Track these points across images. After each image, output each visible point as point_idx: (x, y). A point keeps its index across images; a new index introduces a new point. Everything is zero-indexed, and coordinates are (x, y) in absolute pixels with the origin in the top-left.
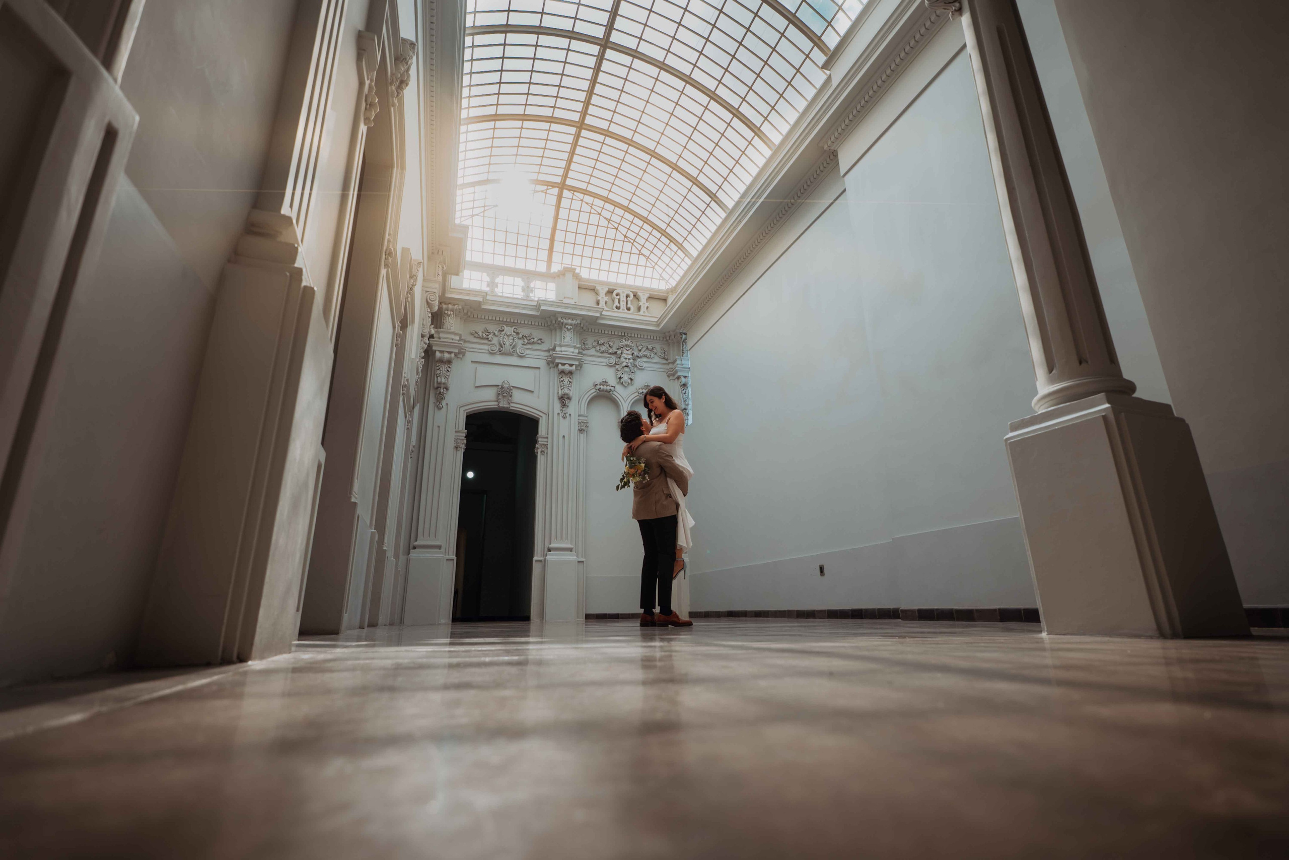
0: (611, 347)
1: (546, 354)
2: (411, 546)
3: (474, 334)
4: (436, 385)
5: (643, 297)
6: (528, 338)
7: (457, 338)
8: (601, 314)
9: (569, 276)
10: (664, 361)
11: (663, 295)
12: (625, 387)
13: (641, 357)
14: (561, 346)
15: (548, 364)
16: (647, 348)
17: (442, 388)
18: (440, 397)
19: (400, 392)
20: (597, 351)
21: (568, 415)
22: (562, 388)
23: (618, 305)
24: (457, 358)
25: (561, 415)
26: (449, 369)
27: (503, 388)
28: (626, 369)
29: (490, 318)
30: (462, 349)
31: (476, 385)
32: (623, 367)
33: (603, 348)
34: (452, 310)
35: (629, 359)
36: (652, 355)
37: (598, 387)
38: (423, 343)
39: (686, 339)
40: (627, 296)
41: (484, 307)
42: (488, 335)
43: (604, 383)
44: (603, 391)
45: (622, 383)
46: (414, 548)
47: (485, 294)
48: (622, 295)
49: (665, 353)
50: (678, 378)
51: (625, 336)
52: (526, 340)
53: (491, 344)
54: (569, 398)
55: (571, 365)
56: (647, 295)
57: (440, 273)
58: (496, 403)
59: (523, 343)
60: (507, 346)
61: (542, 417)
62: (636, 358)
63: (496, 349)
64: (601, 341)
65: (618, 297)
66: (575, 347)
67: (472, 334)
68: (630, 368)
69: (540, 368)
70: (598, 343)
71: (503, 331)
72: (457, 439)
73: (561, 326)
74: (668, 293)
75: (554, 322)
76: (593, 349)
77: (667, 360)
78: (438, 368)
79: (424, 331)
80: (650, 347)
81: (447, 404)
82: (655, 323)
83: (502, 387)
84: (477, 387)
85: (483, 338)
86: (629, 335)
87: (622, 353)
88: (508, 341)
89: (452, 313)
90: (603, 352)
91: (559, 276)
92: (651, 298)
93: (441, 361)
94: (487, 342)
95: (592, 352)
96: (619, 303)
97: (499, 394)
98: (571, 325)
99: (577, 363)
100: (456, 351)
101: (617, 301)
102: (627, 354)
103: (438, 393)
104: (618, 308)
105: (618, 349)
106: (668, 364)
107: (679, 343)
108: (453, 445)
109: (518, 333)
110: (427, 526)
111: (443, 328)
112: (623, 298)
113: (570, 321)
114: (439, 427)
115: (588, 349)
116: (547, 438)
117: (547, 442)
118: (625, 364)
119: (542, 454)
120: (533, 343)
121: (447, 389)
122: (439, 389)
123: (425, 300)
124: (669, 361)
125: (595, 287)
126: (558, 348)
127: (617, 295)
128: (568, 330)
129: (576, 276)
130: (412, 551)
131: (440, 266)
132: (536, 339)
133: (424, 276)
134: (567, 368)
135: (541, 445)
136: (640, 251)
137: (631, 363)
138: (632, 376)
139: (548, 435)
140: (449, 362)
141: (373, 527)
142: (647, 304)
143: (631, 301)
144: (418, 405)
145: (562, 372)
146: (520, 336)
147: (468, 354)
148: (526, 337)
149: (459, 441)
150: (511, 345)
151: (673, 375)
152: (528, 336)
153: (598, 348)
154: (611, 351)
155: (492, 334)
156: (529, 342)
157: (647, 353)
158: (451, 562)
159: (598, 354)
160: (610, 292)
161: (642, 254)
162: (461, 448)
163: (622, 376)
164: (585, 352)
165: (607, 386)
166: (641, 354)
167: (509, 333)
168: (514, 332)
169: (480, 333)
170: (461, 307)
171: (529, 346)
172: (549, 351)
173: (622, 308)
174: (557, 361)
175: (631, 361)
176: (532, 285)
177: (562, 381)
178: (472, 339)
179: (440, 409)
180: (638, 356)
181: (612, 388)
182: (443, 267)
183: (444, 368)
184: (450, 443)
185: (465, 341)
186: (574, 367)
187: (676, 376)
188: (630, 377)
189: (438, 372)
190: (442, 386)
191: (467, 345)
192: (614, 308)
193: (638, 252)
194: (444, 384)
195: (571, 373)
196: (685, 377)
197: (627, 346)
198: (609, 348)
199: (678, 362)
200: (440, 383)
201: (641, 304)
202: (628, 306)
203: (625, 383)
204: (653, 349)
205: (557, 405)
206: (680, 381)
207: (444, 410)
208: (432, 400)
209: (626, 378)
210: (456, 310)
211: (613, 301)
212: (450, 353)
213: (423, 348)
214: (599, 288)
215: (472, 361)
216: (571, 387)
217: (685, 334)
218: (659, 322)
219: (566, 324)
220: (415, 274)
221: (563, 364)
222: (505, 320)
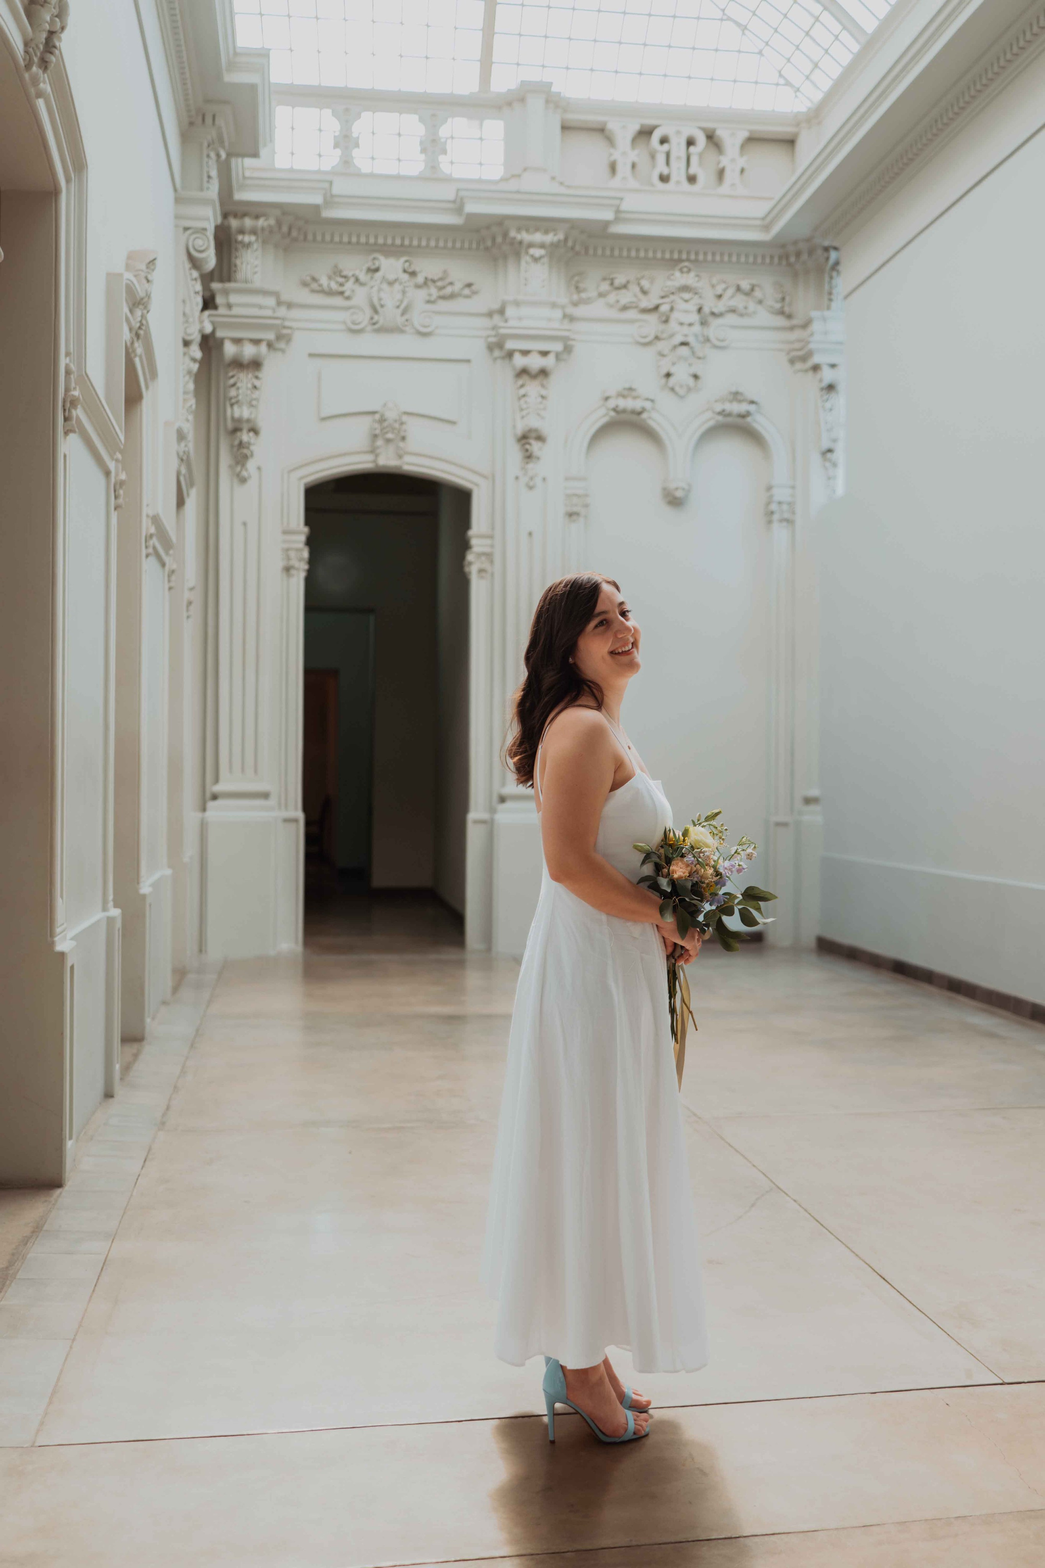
0: (644, 292)
1: (485, 322)
2: (208, 795)
3: (310, 283)
4: (230, 425)
5: (732, 139)
6: (440, 284)
7: (271, 301)
8: (618, 211)
9: (536, 104)
10: (781, 321)
11: (786, 130)
12: (682, 397)
13: (720, 315)
14: (517, 304)
15: (490, 348)
16: (738, 289)
17: (245, 431)
18: (241, 454)
19: (141, 551)
20: (611, 306)
21: (538, 481)
22: (524, 413)
23: (666, 171)
24: (275, 349)
25: (524, 480)
26: (257, 383)
27: (385, 420)
28: (684, 350)
29: (345, 239)
30: (285, 327)
31: (323, 415)
32: (675, 347)
33: (626, 297)
34: (254, 232)
35: (690, 325)
36: (752, 306)
37: (612, 403)
38: (187, 360)
39: (837, 263)
40: (690, 142)
41: (327, 214)
42: (342, 285)
43: (626, 393)
44: (624, 411)
45: (672, 389)
46: (215, 797)
47: (326, 185)
48: (674, 140)
49: (783, 299)
50: (816, 368)
51: (680, 260)
52: (434, 292)
53: (348, 308)
54: (540, 438)
55: (544, 354)
56: (743, 135)
57: (214, 173)
58: (370, 457)
59: (427, 298)
60: (390, 314)
61: (477, 485)
62: (711, 319)
63: (364, 318)
64: (620, 280)
65: (666, 147)
66: (554, 305)
67: (305, 284)
68: (692, 348)
69: (468, 361)
70: (612, 284)
71: (377, 270)
72: (288, 550)
73: (517, 249)
74: (798, 125)
75: (499, 239)
76: (602, 301)
77: (789, 317)
78: (232, 381)
79: (189, 331)
80: (745, 285)
81: (259, 468)
82: (758, 222)
83: (382, 420)
84: (324, 419)
85: (330, 293)
86: (693, 257)
87: (672, 309)
88: (390, 298)
89: (253, 238)
90: (625, 308)
91: (510, 104)
92: (753, 140)
93: (238, 364)
94: (338, 301)
95: (598, 309)
96: (668, 163)
97: (375, 436)
98: (542, 246)
99: (558, 347)
100: (271, 336)
101: (661, 159)
102: (686, 311)
103: (236, 442)
104: (664, 179)
105: (663, 297)
106: (792, 328)
107: (820, 271)
108: (280, 564)
109: (413, 274)
110: (237, 748)
111: (235, 281)
112: (678, 147)
113: (538, 237)
114: (245, 524)
115: (587, 301)
116: (491, 537)
117: (492, 546)
118: (679, 339)
119: (482, 577)
120: (452, 296)
121: (255, 431)
122: (239, 434)
123: (184, 258)
124: (795, 322)
125: (605, 123)
126: (510, 312)
127: (664, 141)
128: (536, 260)
129: (553, 101)
130: (211, 804)
131: (213, 155)
132: (457, 287)
133: (175, 190)
134: (535, 362)
135: (480, 555)
136: (723, 10)
137: (696, 336)
138: (697, 368)
139: (493, 529)
140: (256, 364)
141: (111, 904)
142: (742, 162)
143: (701, 155)
144: (193, 492)
145: (524, 372)
146: (420, 279)
147: (297, 337)
148: (434, 281)
149: (292, 554)
150: (398, 307)
151: (804, 359)
152: (441, 279)
153: (612, 298)
154: (645, 303)
155: (352, 280)
156: (442, 293)
157: (739, 301)
158: (293, 826)
159: (614, 314)
160: (645, 133)
161: (729, 19)
162: (298, 569)
163: (673, 370)
164: (579, 311)
165: (635, 398)
166: (720, 307)
167: (391, 277)
168: (405, 271)
169: (324, 281)
170: (272, 222)
171: (443, 305)
172: (490, 314)
173: (673, 179)
174: (510, 345)
175: (697, 328)
176: (444, 132)
177: (524, 396)
178: (304, 296)
179: (243, 480)
180: (713, 314)
181: (648, 405)
182: (218, 156)
183: (244, 380)
184: (274, 562)
185: (290, 306)
186: (551, 359)
187: (810, 364)
188: (693, 370)
189: (233, 392)
190: (245, 427)
191: (295, 313)
192: (655, 179)
193: (719, 15)
194: (248, 421)
195: (543, 373)
196: (833, 366)
197: (685, 288)
198: (640, 295)
199: (816, 326)
200: (239, 420)
201: (725, 161)
202: (692, 171)
203: (681, 386)
204: (752, 290)
205: (514, 453)
206: (818, 376)
207: (252, 483)
208: (225, 460)
209: (681, 374)
210: (263, 229)
211: (653, 157)
212: (256, 342)
213: (189, 372)
214: (613, 125)
215: (311, 355)
216: (545, 409)
217: (836, 249)
218: (769, 219)
219: (531, 245)
220: (142, 294)
221: (525, 353)
222: (381, 241)
